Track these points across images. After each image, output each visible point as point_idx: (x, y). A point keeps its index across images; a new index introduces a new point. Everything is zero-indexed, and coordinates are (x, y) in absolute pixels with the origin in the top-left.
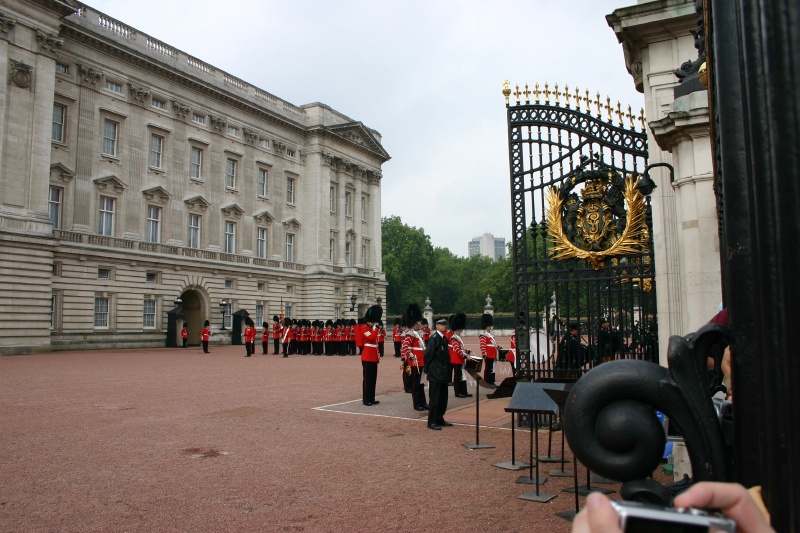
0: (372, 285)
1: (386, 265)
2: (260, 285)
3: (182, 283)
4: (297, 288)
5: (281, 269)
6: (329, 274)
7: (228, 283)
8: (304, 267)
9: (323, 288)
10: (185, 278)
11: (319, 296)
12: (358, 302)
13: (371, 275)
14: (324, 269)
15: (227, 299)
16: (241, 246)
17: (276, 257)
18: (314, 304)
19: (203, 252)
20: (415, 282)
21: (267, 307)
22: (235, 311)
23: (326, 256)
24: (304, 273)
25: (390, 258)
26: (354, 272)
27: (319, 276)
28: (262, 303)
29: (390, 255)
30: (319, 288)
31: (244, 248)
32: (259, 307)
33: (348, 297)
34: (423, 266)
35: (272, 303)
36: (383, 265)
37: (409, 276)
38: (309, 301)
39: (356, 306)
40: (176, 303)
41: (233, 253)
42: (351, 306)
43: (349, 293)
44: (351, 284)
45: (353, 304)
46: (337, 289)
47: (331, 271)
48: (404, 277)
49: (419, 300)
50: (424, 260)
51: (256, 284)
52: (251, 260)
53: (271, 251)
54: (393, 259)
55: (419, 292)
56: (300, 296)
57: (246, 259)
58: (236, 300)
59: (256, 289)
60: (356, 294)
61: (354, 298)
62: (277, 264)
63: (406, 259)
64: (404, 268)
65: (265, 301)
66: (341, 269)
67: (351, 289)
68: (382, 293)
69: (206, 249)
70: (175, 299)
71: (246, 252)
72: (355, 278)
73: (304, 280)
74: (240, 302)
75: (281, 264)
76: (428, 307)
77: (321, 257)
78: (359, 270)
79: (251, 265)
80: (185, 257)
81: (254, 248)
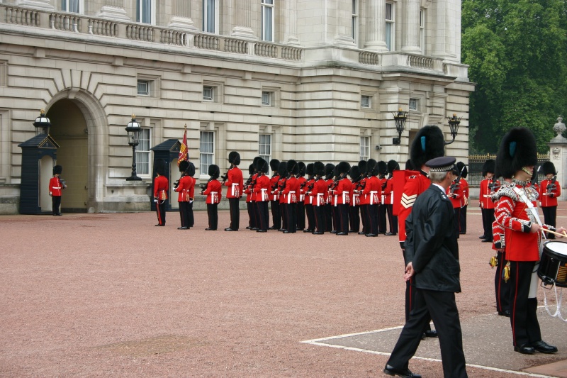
0: (439, 90)
1: (471, 48)
2: (208, 90)
3: (49, 85)
4: (285, 96)
5: (250, 55)
6: (350, 68)
7: (143, 84)
8: (297, 52)
9: (338, 95)
10: (56, 74)
11: (329, 112)
12: (411, 125)
13: (438, 70)
14: (339, 56)
15: (143, 118)
16: (168, 9)
17: (240, 32)
18: (317, 130)
19: (89, 20)
20: (533, 84)
21: (221, 134)
22: (157, 143)
23: (345, 30)
24: (298, 64)
25: (481, 34)
26: (403, 62)
27: (330, 72)
28: (212, 127)
29: (480, 28)
30: (329, 95)
31: (174, 14)
32: (207, 134)
33: (390, 116)
34: (551, 51)
35: (231, 127)
36: (463, 50)
37: (521, 72)
38: (308, 122)
39: (405, 133)
40: (37, 125)
41: (153, 23)
42: (394, 133)
43: (390, 108)
44: (395, 88)
45: (400, 130)
46: (366, 98)
47: (354, 61)
48: (511, 73)
49: (540, 122)
50: (553, 37)
51: (200, 88)
52: (190, 38)
53: (231, 20)
54: (487, 36)
55: (541, 107)
56: (290, 113)
57: (179, 36)
58: (159, 119)
59: (200, 97)
60: (406, 108)
61: (400, 118)
62: (242, 45)
63: (514, 37)
64: (509, 55)
65: (218, 123)
66: (374, 58)
67: (395, 99)
68: (461, 109)
69: (98, 15)
70: (35, 116)
71: (179, 22)
72: (403, 76)
73: (298, 80)
74: (168, 123)
75: (251, 47)
76: (559, 138)
77: (333, 30)
78: (413, 58)
79: (189, 47)
80: (54, 32)
81: (196, 12)
